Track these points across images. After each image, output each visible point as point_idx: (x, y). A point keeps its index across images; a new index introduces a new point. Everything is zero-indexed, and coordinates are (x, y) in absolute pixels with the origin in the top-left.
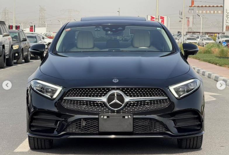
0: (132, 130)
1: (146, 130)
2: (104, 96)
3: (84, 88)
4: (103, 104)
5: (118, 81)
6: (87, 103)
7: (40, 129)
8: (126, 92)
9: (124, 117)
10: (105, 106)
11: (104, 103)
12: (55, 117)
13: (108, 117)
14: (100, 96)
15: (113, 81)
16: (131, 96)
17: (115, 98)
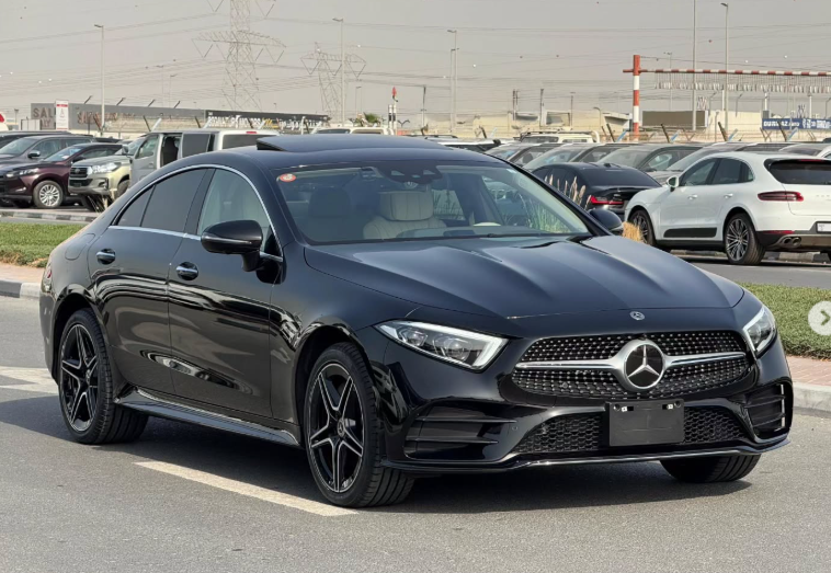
1: (700, 437)
2: (613, 355)
3: (575, 338)
4: (610, 376)
5: (643, 317)
6: (573, 375)
7: (433, 450)
8: (664, 344)
9: (665, 407)
10: (614, 381)
11: (615, 373)
12: (482, 415)
13: (630, 409)
14: (606, 357)
15: (632, 316)
17: (645, 359)
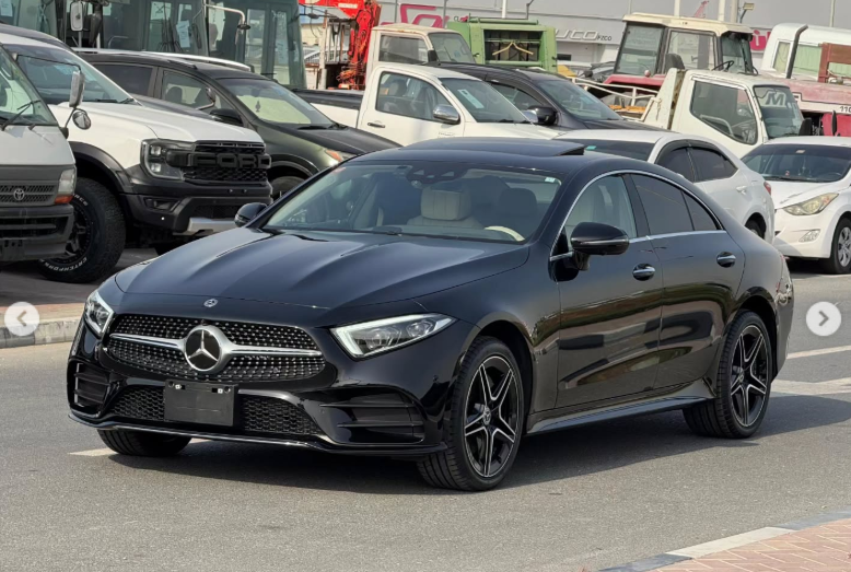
0: (230, 423)
4: (175, 355)
5: (216, 302)
8: (229, 332)
9: (215, 390)
10: (178, 359)
13: (183, 387)
15: (206, 304)
16: (239, 342)
17: (202, 344)
